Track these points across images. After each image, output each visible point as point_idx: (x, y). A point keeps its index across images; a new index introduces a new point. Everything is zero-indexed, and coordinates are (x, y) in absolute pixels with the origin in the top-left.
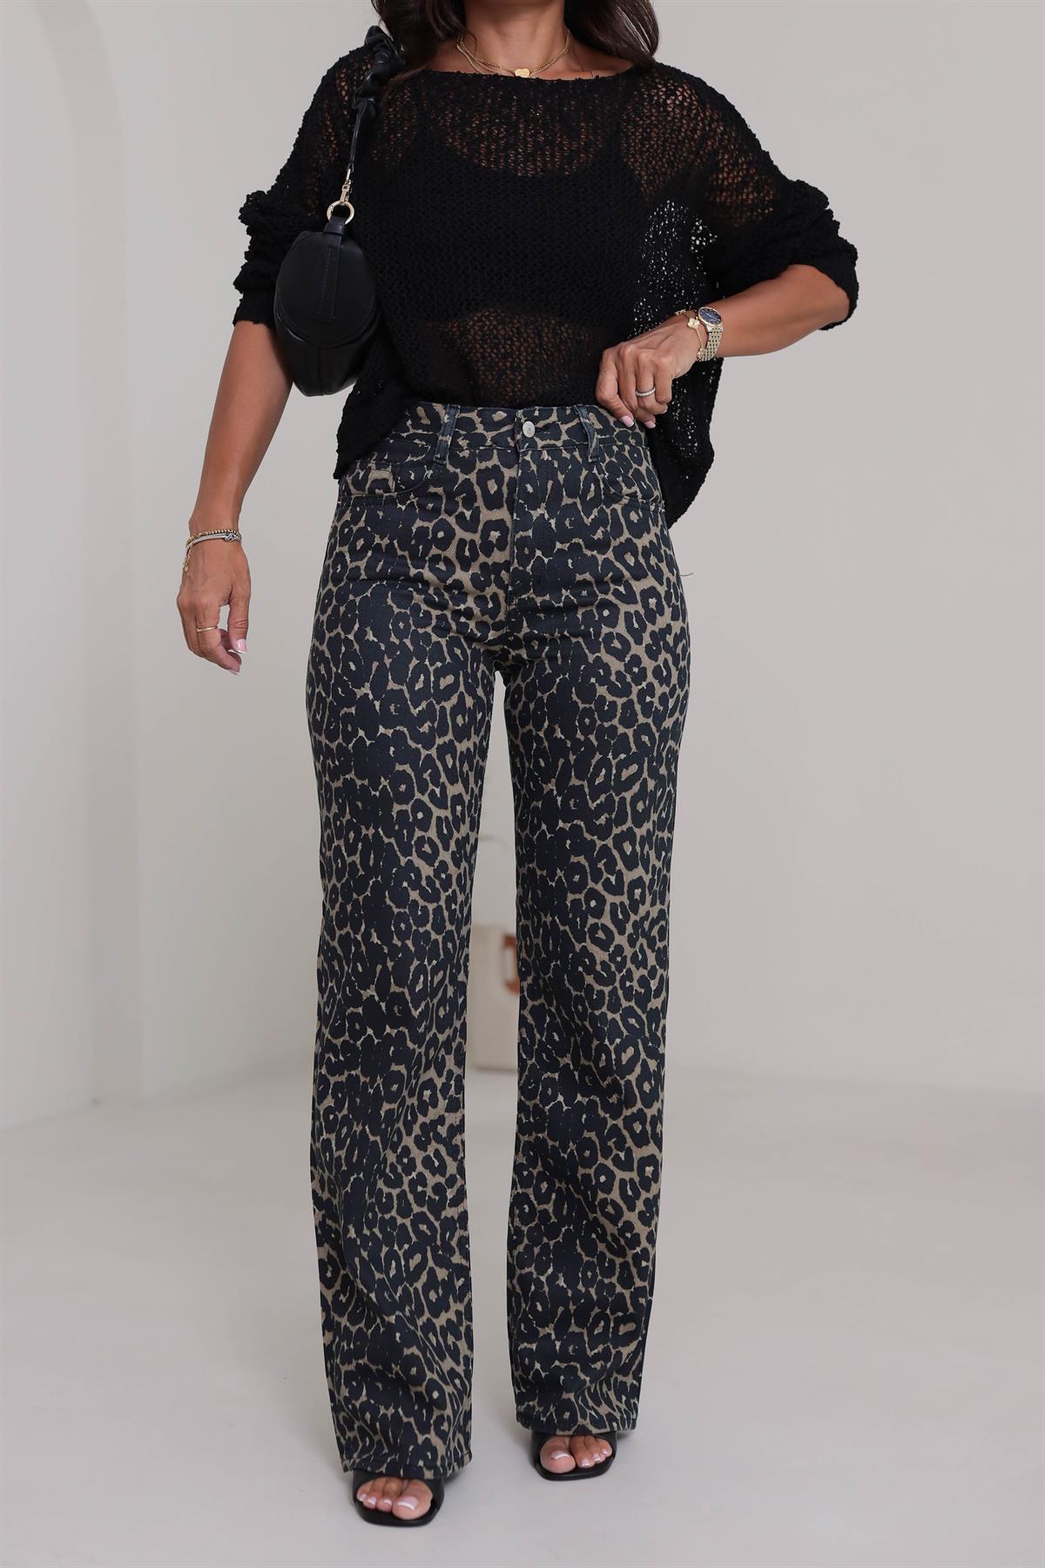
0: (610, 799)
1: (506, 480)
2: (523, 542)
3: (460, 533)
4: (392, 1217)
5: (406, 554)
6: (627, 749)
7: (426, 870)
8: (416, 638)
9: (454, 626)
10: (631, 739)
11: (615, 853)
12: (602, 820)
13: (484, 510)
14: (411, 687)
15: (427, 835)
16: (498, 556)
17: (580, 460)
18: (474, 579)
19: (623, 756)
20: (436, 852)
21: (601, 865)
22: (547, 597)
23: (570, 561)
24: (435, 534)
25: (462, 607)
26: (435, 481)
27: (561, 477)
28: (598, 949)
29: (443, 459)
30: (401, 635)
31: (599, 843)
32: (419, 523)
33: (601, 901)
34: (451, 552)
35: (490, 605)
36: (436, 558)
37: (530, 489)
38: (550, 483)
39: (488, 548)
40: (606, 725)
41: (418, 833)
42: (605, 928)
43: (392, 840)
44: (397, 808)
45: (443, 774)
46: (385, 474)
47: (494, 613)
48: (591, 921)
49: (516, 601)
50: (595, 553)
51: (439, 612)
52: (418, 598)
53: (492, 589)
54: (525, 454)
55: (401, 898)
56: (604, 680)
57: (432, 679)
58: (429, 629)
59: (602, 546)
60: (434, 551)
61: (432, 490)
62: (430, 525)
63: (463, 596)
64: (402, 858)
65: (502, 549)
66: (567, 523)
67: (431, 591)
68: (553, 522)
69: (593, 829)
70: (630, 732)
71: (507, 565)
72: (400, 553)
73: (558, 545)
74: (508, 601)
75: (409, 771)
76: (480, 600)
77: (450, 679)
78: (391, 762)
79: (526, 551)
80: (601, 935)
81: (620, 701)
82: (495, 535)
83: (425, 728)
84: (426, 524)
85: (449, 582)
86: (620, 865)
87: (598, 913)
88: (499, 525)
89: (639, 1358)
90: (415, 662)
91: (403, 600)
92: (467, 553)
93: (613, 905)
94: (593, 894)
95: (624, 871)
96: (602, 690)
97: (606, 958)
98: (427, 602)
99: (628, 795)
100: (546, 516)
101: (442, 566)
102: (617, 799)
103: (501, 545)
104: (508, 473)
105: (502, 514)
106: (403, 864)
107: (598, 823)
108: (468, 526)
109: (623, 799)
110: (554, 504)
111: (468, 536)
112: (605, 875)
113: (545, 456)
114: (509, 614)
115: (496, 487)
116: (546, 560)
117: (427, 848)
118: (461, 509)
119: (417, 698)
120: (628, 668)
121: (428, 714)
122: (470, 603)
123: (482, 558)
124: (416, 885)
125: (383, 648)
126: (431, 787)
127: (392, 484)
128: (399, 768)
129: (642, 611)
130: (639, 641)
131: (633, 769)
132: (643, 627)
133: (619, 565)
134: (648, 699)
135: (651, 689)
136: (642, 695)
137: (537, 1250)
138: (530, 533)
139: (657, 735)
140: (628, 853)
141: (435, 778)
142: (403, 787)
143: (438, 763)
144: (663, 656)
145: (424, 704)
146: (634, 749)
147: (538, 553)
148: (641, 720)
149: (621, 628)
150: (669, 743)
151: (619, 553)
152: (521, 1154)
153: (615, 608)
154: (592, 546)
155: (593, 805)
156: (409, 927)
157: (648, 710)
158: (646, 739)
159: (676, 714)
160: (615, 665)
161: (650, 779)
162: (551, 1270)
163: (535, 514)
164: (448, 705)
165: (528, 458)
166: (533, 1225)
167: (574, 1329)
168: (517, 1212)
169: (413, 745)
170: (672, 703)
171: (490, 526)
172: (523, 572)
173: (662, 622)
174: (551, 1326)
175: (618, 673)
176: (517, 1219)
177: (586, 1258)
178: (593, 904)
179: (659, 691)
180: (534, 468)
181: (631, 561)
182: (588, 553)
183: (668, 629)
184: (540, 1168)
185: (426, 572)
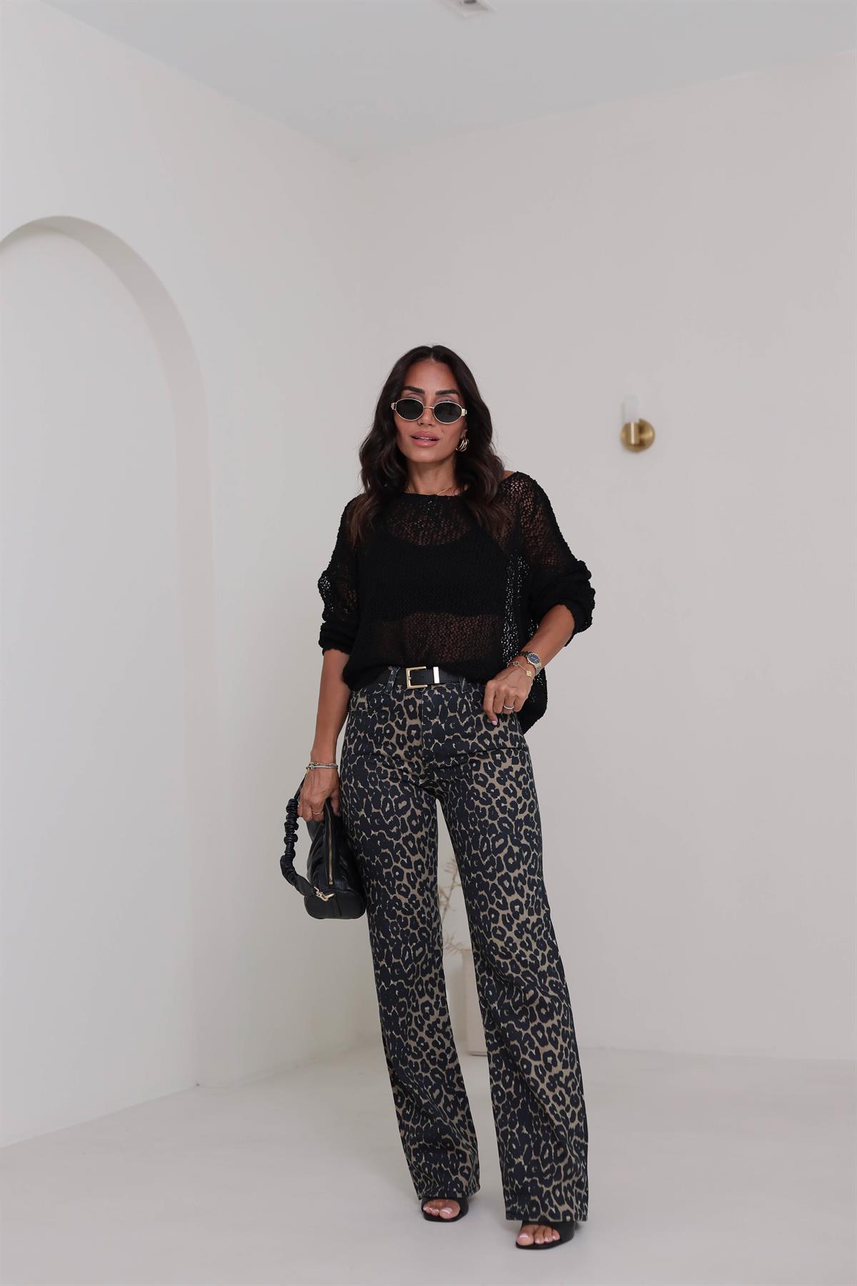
1: (418, 705)
2: (427, 736)
3: (397, 731)
4: (420, 1074)
5: (372, 741)
6: (496, 832)
7: (404, 900)
8: (381, 785)
9: (400, 778)
10: (497, 826)
11: (500, 887)
12: (490, 870)
13: (408, 719)
14: (383, 810)
15: (402, 883)
16: (416, 743)
17: (457, 693)
18: (406, 753)
19: (494, 835)
20: (408, 890)
21: (493, 895)
22: (443, 763)
23: (454, 745)
24: (385, 731)
25: (402, 767)
26: (385, 704)
27: (446, 703)
28: (498, 940)
29: (389, 693)
30: (374, 784)
31: (491, 883)
32: (378, 725)
33: (497, 914)
34: (393, 740)
35: (416, 767)
36: (387, 744)
37: (429, 710)
38: (440, 706)
39: (411, 739)
40: (482, 820)
41: (397, 883)
42: (500, 929)
43: (385, 887)
44: (385, 871)
45: (407, 851)
46: (364, 700)
48: (493, 926)
49: (427, 765)
50: (467, 740)
51: (391, 770)
52: (379, 764)
53: (415, 759)
54: (424, 692)
55: (393, 915)
56: (477, 798)
57: (394, 804)
58: (388, 780)
59: (472, 736)
60: (386, 739)
61: (384, 708)
62: (383, 727)
63: (402, 762)
64: (391, 895)
65: (418, 739)
66: (451, 725)
67: (386, 760)
68: (443, 725)
69: (486, 875)
70: (495, 822)
71: (421, 747)
72: (369, 740)
73: (447, 737)
74: (424, 764)
75: (389, 852)
76: (411, 764)
77: (404, 803)
78: (379, 848)
79: (429, 740)
80: (498, 932)
81: (487, 807)
82: (414, 732)
83: (394, 830)
84: (381, 726)
85: (394, 755)
86: (504, 894)
87: (496, 921)
88: (415, 727)
90: (383, 797)
91: (372, 765)
92: (401, 741)
93: (504, 916)
94: (492, 911)
95: (507, 896)
96: (477, 803)
97: (504, 945)
98: (383, 765)
99: (502, 855)
100: (440, 723)
101: (390, 747)
102: (496, 858)
103: (417, 737)
104: (419, 702)
105: (417, 722)
106: (392, 898)
107: (487, 872)
108: (402, 727)
109: (499, 858)
111: (401, 733)
112: (496, 900)
113: (436, 693)
114: (425, 771)
115: (413, 709)
116: (441, 745)
117: (403, 889)
118: (397, 719)
119: (388, 815)
120: (488, 790)
121: (395, 822)
123: (409, 744)
124: (399, 908)
125: (367, 791)
126: (401, 859)
127: (366, 705)
128: (383, 851)
129: (493, 761)
130: (492, 776)
131: (502, 841)
132: (494, 769)
133: (480, 745)
134: (503, 805)
135: (504, 800)
136: (498, 803)
137: (508, 1116)
138: (431, 731)
139: (513, 823)
140: (507, 887)
141: (403, 854)
142: (386, 861)
143: (404, 846)
144: (508, 783)
145: (392, 818)
146: (499, 831)
147: (436, 741)
148: (501, 815)
149: (482, 771)
150: (524, 827)
151: (481, 739)
152: (492, 1063)
153: (478, 763)
154: (465, 736)
155: (484, 863)
156: (398, 928)
157: (503, 810)
158: (506, 825)
159: (527, 812)
160: (482, 790)
161: (513, 847)
162: (518, 1126)
163: (433, 722)
164: (405, 817)
165: (426, 694)
166: (505, 1102)
167: (534, 1157)
168: (495, 1096)
169: (389, 839)
170: (520, 806)
171: (412, 727)
172: (430, 750)
173: (505, 766)
174: (522, 1157)
175: (483, 793)
176: (495, 1101)
177: (534, 1115)
178: (493, 916)
179: (509, 800)
180: (430, 699)
181: (487, 742)
182: (464, 740)
183: (511, 769)
184: (504, 1068)
185: (382, 751)
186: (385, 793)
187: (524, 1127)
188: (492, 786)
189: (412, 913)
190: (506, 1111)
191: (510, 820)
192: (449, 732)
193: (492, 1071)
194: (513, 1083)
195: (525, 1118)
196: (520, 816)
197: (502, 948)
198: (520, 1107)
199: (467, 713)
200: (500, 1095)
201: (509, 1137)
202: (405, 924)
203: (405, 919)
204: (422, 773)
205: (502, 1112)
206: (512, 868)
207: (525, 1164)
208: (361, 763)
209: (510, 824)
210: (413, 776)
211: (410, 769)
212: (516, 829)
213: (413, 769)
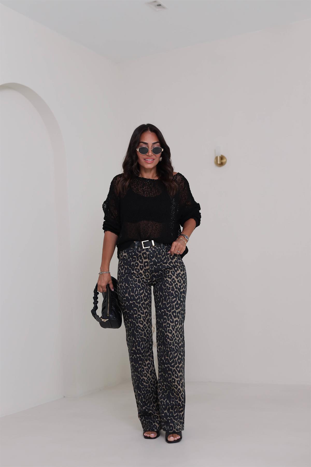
1: (147, 254)
3: (140, 264)
7: (142, 326)
8: (135, 284)
9: (141, 281)
10: (174, 293)
11: (172, 315)
12: (169, 309)
13: (144, 260)
14: (135, 294)
15: (141, 320)
16: (147, 267)
18: (143, 272)
19: (172, 297)
20: (143, 323)
21: (169, 318)
22: (157, 273)
23: (160, 267)
24: (135, 265)
25: (142, 277)
26: (134, 255)
27: (157, 252)
29: (136, 251)
30: (132, 284)
31: (169, 314)
32: (132, 263)
33: (170, 325)
34: (139, 268)
36: (136, 269)
37: (151, 255)
38: (155, 254)
39: (145, 266)
40: (169, 291)
41: (139, 320)
43: (135, 322)
44: (135, 316)
45: (143, 308)
48: (168, 329)
49: (151, 275)
51: (138, 279)
52: (134, 277)
53: (147, 273)
55: (137, 332)
56: (168, 283)
57: (139, 291)
58: (137, 282)
59: (166, 263)
60: (136, 268)
61: (135, 257)
63: (142, 275)
65: (148, 266)
66: (159, 260)
67: (136, 275)
68: (156, 260)
69: (168, 311)
71: (149, 269)
73: (158, 264)
74: (150, 275)
75: (136, 309)
76: (145, 275)
77: (142, 291)
79: (152, 266)
80: (170, 331)
81: (171, 287)
82: (146, 264)
83: (138, 301)
84: (134, 263)
85: (139, 273)
86: (173, 318)
87: (169, 327)
88: (147, 262)
90: (135, 289)
91: (131, 278)
92: (142, 267)
93: (172, 325)
94: (168, 323)
95: (174, 319)
96: (167, 285)
97: (171, 336)
98: (136, 277)
99: (174, 304)
101: (137, 270)
102: (172, 305)
103: (147, 265)
104: (147, 253)
105: (147, 260)
106: (137, 325)
108: (142, 263)
110: (156, 257)
111: (141, 264)
112: (170, 320)
113: (153, 249)
114: (151, 277)
115: (145, 256)
116: (156, 267)
117: (141, 322)
118: (140, 260)
119: (136, 296)
120: (172, 281)
121: (139, 298)
122: (143, 276)
123: (144, 268)
124: (140, 329)
125: (129, 287)
126: (141, 311)
128: (134, 308)
129: (174, 271)
130: (174, 276)
131: (175, 299)
132: (175, 273)
133: (169, 266)
134: (177, 286)
135: (177, 284)
136: (175, 285)
138: (152, 263)
139: (179, 293)
140: (175, 315)
141: (141, 310)
142: (135, 312)
143: (142, 307)
144: (179, 278)
145: (138, 296)
146: (174, 295)
147: (154, 266)
148: (175, 290)
149: (170, 274)
150: (183, 294)
151: (169, 264)
153: (169, 271)
154: (164, 263)
155: (168, 307)
156: (139, 336)
157: (177, 288)
158: (177, 293)
159: (184, 289)
160: (170, 280)
161: (178, 301)
162: (166, 399)
163: (153, 259)
164: (142, 296)
165: (150, 250)
166: (162, 391)
167: (171, 411)
169: (137, 304)
170: (182, 287)
171: (145, 262)
172: (152, 270)
173: (178, 272)
174: (166, 410)
178: (168, 325)
179: (179, 284)
180: (151, 251)
181: (172, 265)
182: (164, 265)
185: (135, 272)
186: (136, 287)
188: (174, 279)
189: (144, 331)
191: (178, 291)
192: (159, 262)
196: (182, 290)
199: (164, 255)
200: (161, 388)
201: (163, 403)
202: (142, 335)
203: (142, 333)
204: (149, 278)
206: (177, 309)
208: (127, 277)
209: (178, 293)
210: (146, 280)
211: (145, 277)
212: (180, 295)
213: (146, 277)
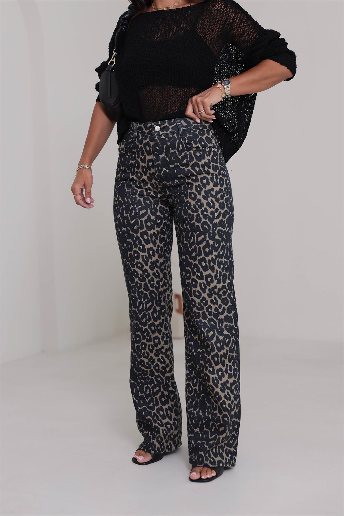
0: (195, 247)
3: (142, 164)
6: (199, 230)
7: (140, 272)
8: (132, 199)
9: (145, 194)
10: (200, 227)
11: (199, 266)
12: (194, 255)
13: (147, 156)
14: (130, 215)
15: (139, 261)
16: (153, 171)
17: (176, 137)
18: (148, 178)
19: (198, 233)
20: (143, 266)
21: (195, 270)
22: (170, 183)
23: (176, 171)
24: (135, 165)
25: (147, 187)
26: (134, 148)
27: (169, 144)
28: (196, 298)
29: (135, 140)
30: (128, 198)
31: (194, 263)
32: (131, 162)
33: (196, 282)
34: (140, 170)
35: (155, 186)
36: (137, 172)
37: (158, 148)
38: (165, 146)
39: (150, 168)
40: (192, 222)
41: (136, 260)
42: (198, 291)
43: (129, 263)
44: (129, 253)
45: (143, 242)
46: (123, 146)
47: (157, 188)
48: (194, 289)
50: (184, 167)
51: (141, 190)
52: (133, 186)
53: (154, 181)
54: (155, 137)
56: (190, 208)
57: (137, 212)
58: (136, 196)
59: (187, 165)
60: (136, 170)
61: (133, 150)
62: (133, 162)
63: (146, 184)
64: (132, 268)
65: (153, 168)
66: (173, 158)
67: (137, 183)
68: (167, 158)
69: (191, 258)
70: (200, 225)
71: (155, 173)
72: (128, 171)
73: (171, 166)
74: (160, 184)
75: (131, 241)
76: (152, 185)
77: (143, 211)
78: (126, 239)
79: (160, 168)
80: (197, 294)
81: (195, 214)
82: (151, 164)
83: (135, 227)
85: (141, 180)
86: (201, 270)
87: (195, 286)
89: (236, 442)
90: (132, 206)
91: (129, 186)
92: (145, 170)
93: (200, 283)
94: (193, 280)
95: (203, 272)
96: (189, 211)
97: (200, 302)
98: (136, 187)
100: (165, 157)
101: (139, 174)
102: (198, 247)
103: (153, 166)
104: (152, 144)
105: (151, 157)
106: (132, 270)
107: (192, 256)
108: (144, 161)
109: (200, 247)
110: (167, 152)
111: (144, 165)
112: (197, 273)
113: (163, 137)
114: (161, 188)
115: (149, 148)
116: (167, 171)
117: (139, 265)
118: (141, 156)
119: (132, 218)
120: (197, 203)
121: (136, 223)
122: (149, 186)
123: (149, 171)
124: (137, 276)
125: (123, 202)
126: (139, 246)
127: (125, 149)
128: (128, 240)
129: (201, 184)
130: (200, 194)
131: (203, 237)
132: (201, 190)
133: (193, 171)
134: (205, 213)
135: (206, 210)
136: (202, 212)
137: (194, 403)
138: (160, 163)
139: (211, 225)
140: (204, 266)
141: (140, 243)
142: (130, 246)
143: (141, 238)
144: (210, 199)
145: (134, 220)
146: (202, 230)
147: (164, 169)
148: (203, 220)
149: (194, 190)
150: (218, 228)
151: (193, 167)
152: (187, 370)
153: (192, 184)
154: (183, 165)
155: (190, 250)
156: (135, 289)
157: (205, 217)
158: (206, 227)
159: (221, 218)
160: (193, 203)
162: (198, 409)
163: (161, 156)
164: (143, 220)
165: (156, 138)
166: (192, 394)
167: (205, 429)
168: (187, 390)
169: (132, 233)
170: (216, 215)
171: (150, 161)
172: (161, 175)
173: (208, 187)
174: (198, 428)
175: (194, 205)
176: (187, 392)
177: (208, 405)
178: (194, 283)
179: (210, 210)
180: (159, 141)
181: (197, 169)
182: (182, 168)
183: (212, 189)
184: (193, 374)
185: (135, 177)
186: (133, 204)
187: (201, 411)
188: (199, 201)
189: (145, 281)
190: (193, 400)
191: (209, 223)
192: (172, 162)
193: (187, 375)
194: (198, 384)
195: (203, 406)
196: (216, 221)
197: (199, 303)
198: (201, 399)
199: (183, 150)
200: (190, 389)
201: (192, 415)
202: (140, 287)
203: (141, 284)
204: (159, 190)
205: (190, 400)
206: (207, 254)
207: (200, 433)
208: (123, 185)
209: (209, 226)
210: (154, 192)
211: (151, 188)
212: (213, 229)
213: (154, 188)
